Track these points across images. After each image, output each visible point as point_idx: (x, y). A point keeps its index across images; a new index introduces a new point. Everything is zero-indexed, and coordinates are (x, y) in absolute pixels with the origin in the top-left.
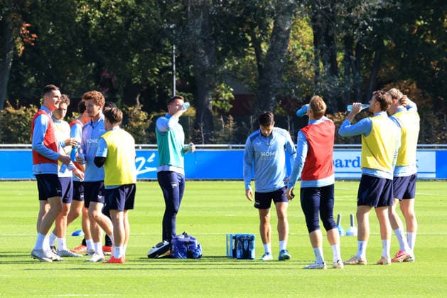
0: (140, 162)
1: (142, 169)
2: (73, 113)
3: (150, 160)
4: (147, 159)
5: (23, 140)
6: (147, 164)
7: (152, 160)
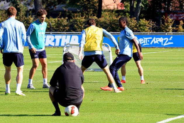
0: (166, 40)
1: (166, 43)
2: (141, 20)
3: (170, 39)
4: (169, 39)
5: (119, 30)
6: (169, 41)
7: (171, 39)
